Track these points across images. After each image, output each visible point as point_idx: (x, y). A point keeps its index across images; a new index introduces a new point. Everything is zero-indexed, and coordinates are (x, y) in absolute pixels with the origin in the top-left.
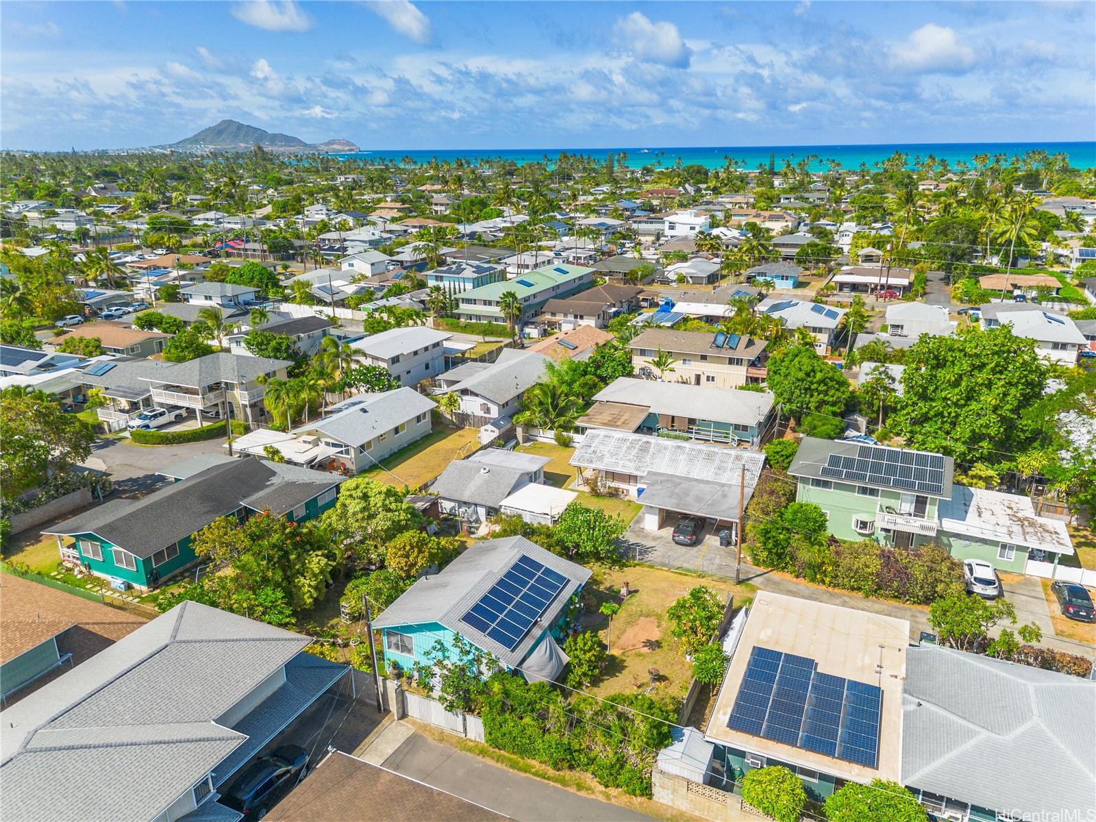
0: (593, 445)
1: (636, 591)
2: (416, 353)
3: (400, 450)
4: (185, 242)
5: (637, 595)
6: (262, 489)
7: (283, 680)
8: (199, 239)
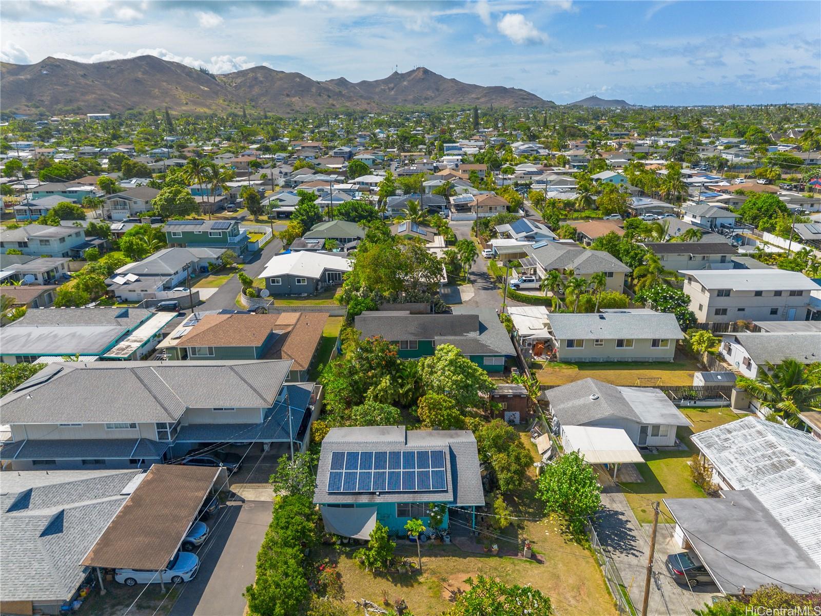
0: (734, 433)
1: (540, 562)
2: (758, 293)
3: (618, 362)
4: (783, 176)
5: (535, 564)
6: (456, 335)
7: (260, 420)
8: (799, 176)
